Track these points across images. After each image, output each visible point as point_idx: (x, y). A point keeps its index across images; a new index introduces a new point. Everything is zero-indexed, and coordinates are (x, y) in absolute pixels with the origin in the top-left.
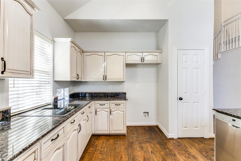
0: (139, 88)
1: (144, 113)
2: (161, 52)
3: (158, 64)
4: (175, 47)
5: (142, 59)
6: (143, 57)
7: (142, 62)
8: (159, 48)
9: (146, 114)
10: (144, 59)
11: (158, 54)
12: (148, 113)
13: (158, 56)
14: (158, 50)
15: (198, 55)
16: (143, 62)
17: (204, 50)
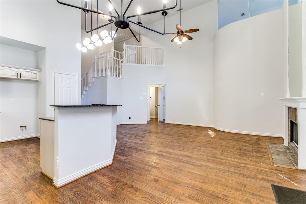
0: (14, 103)
1: (21, 127)
2: (41, 72)
3: (37, 81)
4: (52, 70)
5: (19, 75)
6: (20, 73)
7: (18, 78)
8: (38, 68)
9: (24, 128)
10: (21, 75)
11: (37, 72)
12: (26, 126)
13: (37, 74)
14: (38, 69)
15: (71, 78)
16: (20, 78)
17: (75, 76)
